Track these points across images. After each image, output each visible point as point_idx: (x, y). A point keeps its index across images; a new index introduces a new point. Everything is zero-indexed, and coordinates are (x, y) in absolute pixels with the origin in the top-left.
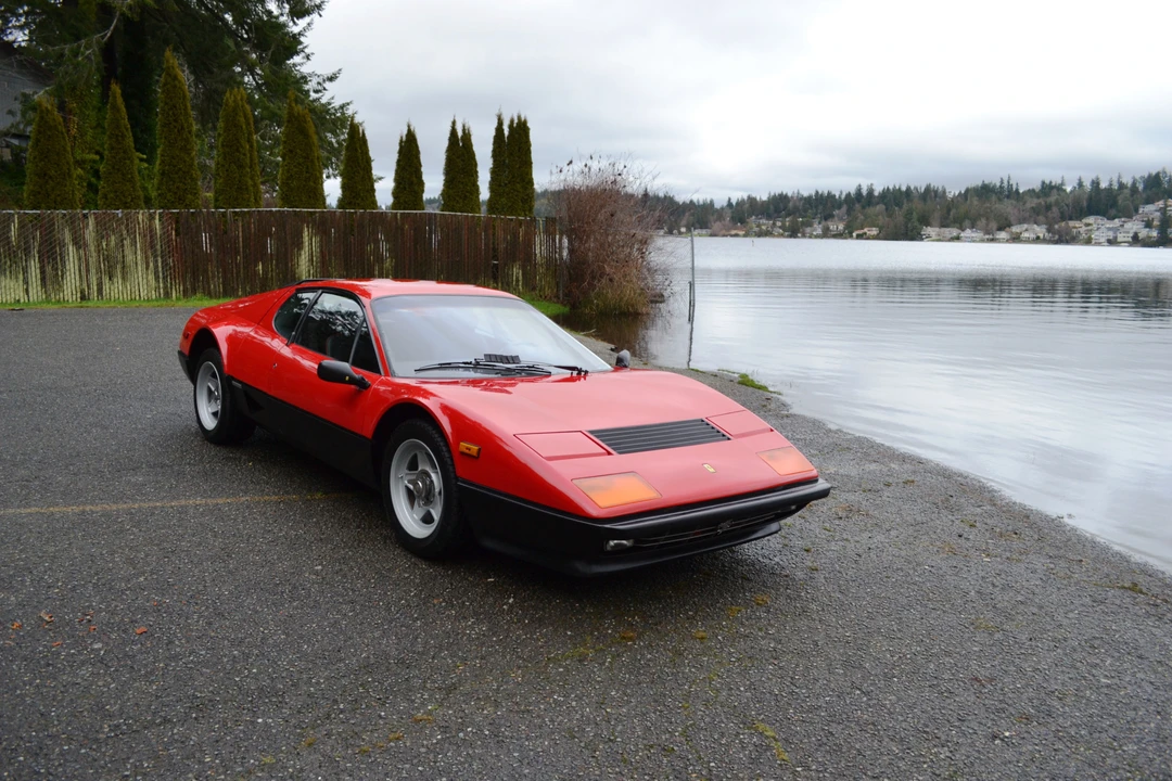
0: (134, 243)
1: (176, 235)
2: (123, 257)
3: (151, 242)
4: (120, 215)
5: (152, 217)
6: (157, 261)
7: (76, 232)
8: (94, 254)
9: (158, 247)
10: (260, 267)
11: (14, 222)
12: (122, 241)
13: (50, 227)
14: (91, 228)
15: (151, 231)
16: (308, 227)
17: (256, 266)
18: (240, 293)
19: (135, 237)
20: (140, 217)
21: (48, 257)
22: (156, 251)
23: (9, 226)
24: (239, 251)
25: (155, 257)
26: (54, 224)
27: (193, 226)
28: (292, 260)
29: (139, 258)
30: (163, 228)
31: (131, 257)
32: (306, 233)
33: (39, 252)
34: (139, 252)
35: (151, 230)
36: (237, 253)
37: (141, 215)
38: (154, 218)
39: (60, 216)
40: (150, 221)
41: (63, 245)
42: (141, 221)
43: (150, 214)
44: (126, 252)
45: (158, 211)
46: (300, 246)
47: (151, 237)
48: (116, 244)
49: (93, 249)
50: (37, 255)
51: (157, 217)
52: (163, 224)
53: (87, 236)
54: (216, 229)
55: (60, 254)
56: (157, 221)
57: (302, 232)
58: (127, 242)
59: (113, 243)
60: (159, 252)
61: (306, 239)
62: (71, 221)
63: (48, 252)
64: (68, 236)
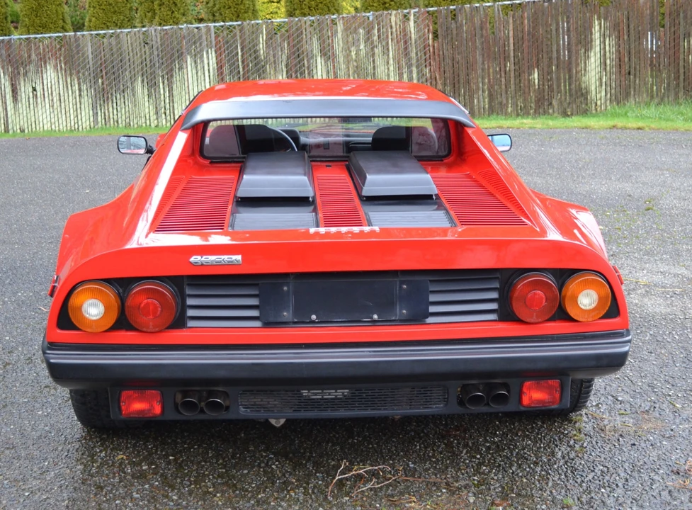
0: (386, 51)
1: (434, 40)
2: (374, 67)
3: (406, 49)
4: (371, 19)
5: (406, 17)
6: (411, 72)
7: (324, 42)
8: (343, 66)
9: (413, 55)
10: (536, 75)
11: (262, 34)
12: (373, 49)
13: (298, 36)
14: (340, 35)
15: (405, 35)
16: (599, 19)
17: (530, 74)
18: (509, 110)
19: (387, 43)
20: (393, 18)
21: (296, 72)
22: (410, 59)
23: (257, 37)
24: (509, 57)
25: (410, 66)
26: (302, 33)
27: (453, 26)
28: (577, 65)
29: (391, 68)
30: (418, 31)
31: (382, 68)
32: (597, 28)
33: (287, 66)
34: (391, 61)
35: (405, 32)
36: (506, 58)
37: (394, 17)
38: (408, 19)
39: (309, 23)
40: (404, 22)
41: (311, 57)
42: (393, 24)
43: (405, 16)
44: (377, 63)
45: (412, 11)
46: (588, 45)
47: (406, 42)
48: (367, 54)
49: (341, 60)
50: (285, 70)
51: (412, 18)
52: (418, 25)
53: (336, 46)
54: (482, 29)
55: (308, 68)
56: (412, 23)
57: (591, 27)
58: (378, 51)
59: (363, 52)
60: (414, 61)
61: (596, 35)
62: (319, 29)
63: (296, 65)
64: (316, 46)
